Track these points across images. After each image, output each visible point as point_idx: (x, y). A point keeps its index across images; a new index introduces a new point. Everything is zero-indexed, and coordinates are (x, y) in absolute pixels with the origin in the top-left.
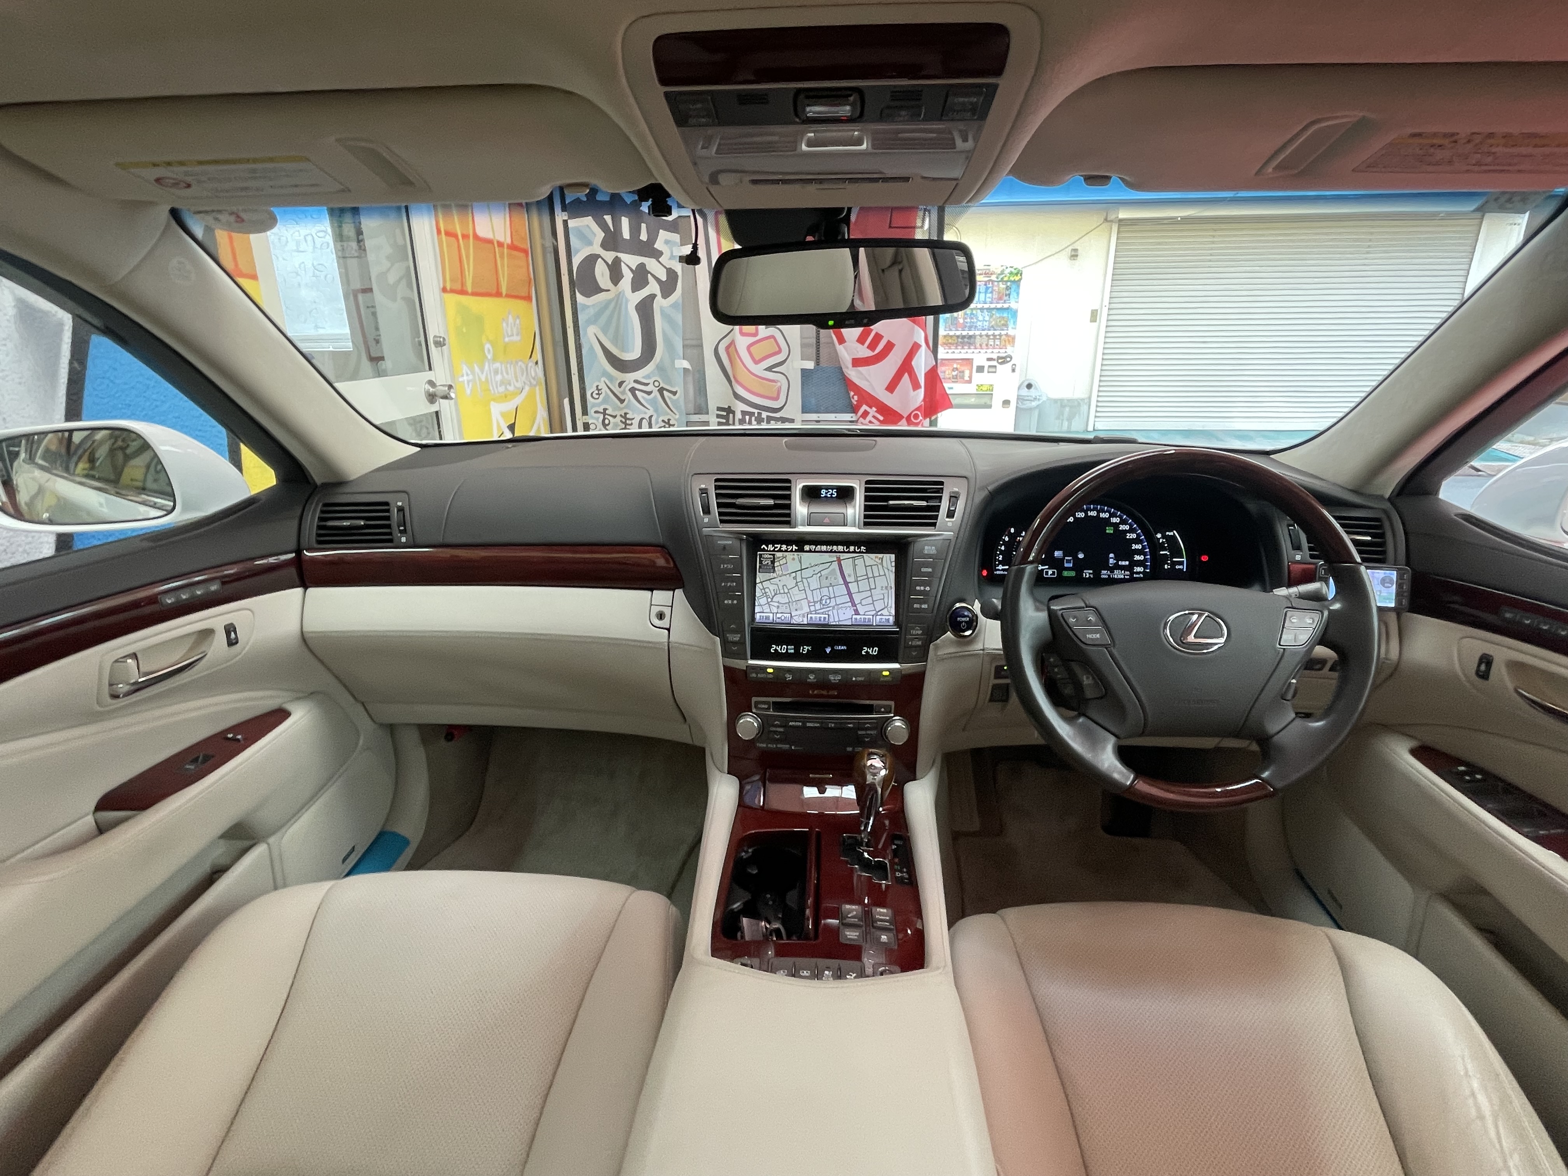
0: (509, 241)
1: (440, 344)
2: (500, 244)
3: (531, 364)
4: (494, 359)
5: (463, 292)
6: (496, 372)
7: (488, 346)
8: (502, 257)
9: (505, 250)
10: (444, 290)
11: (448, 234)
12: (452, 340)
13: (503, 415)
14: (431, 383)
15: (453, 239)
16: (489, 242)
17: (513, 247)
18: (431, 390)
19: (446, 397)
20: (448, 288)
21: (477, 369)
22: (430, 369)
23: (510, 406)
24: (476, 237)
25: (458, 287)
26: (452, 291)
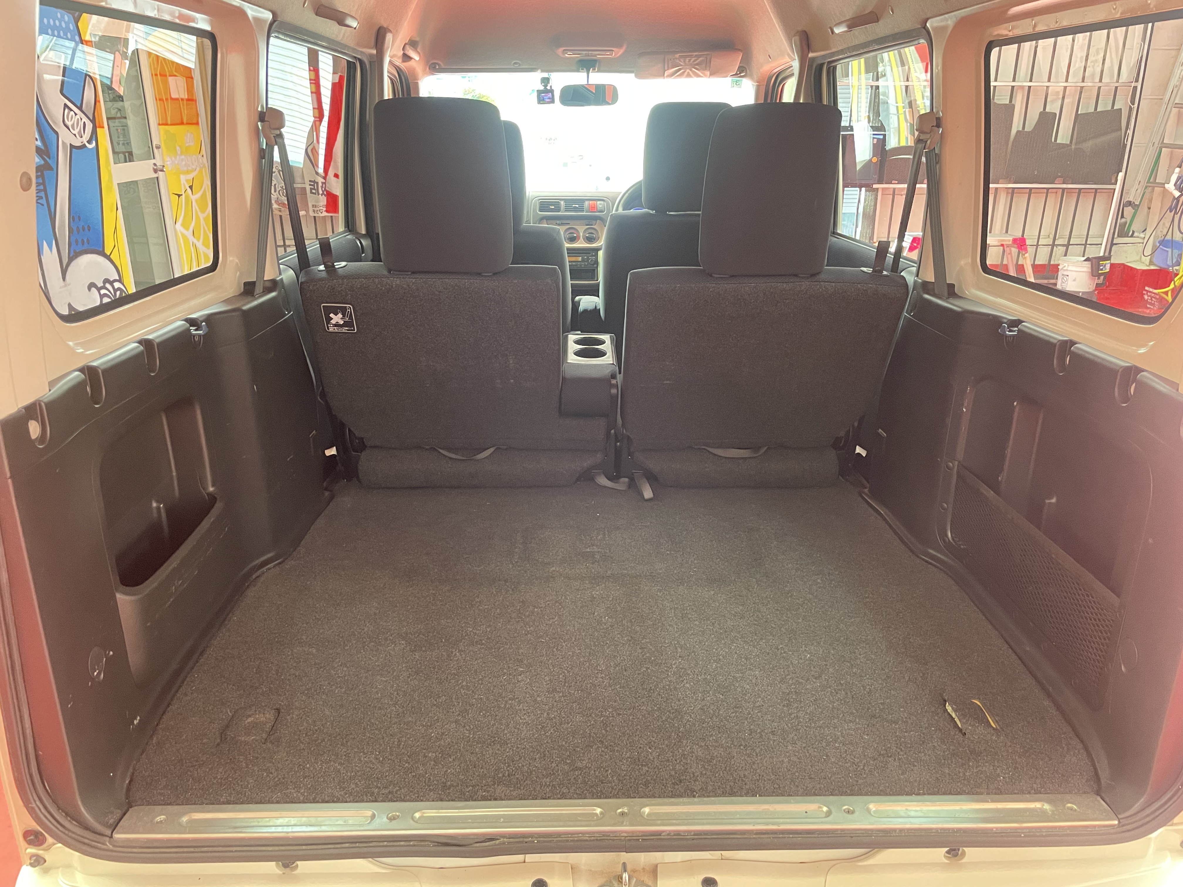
0: (186, 97)
1: (158, 147)
2: (182, 99)
3: (200, 156)
4: (182, 154)
5: (166, 124)
6: (182, 160)
7: (178, 148)
8: (183, 105)
9: (185, 102)
10: (159, 124)
11: (160, 100)
12: (163, 146)
13: (187, 181)
14: (155, 164)
15: (162, 102)
16: (177, 99)
17: (188, 100)
18: (155, 167)
19: (162, 171)
20: (161, 123)
21: (173, 158)
22: (154, 158)
23: (190, 177)
24: (172, 99)
25: (164, 122)
26: (163, 124)
